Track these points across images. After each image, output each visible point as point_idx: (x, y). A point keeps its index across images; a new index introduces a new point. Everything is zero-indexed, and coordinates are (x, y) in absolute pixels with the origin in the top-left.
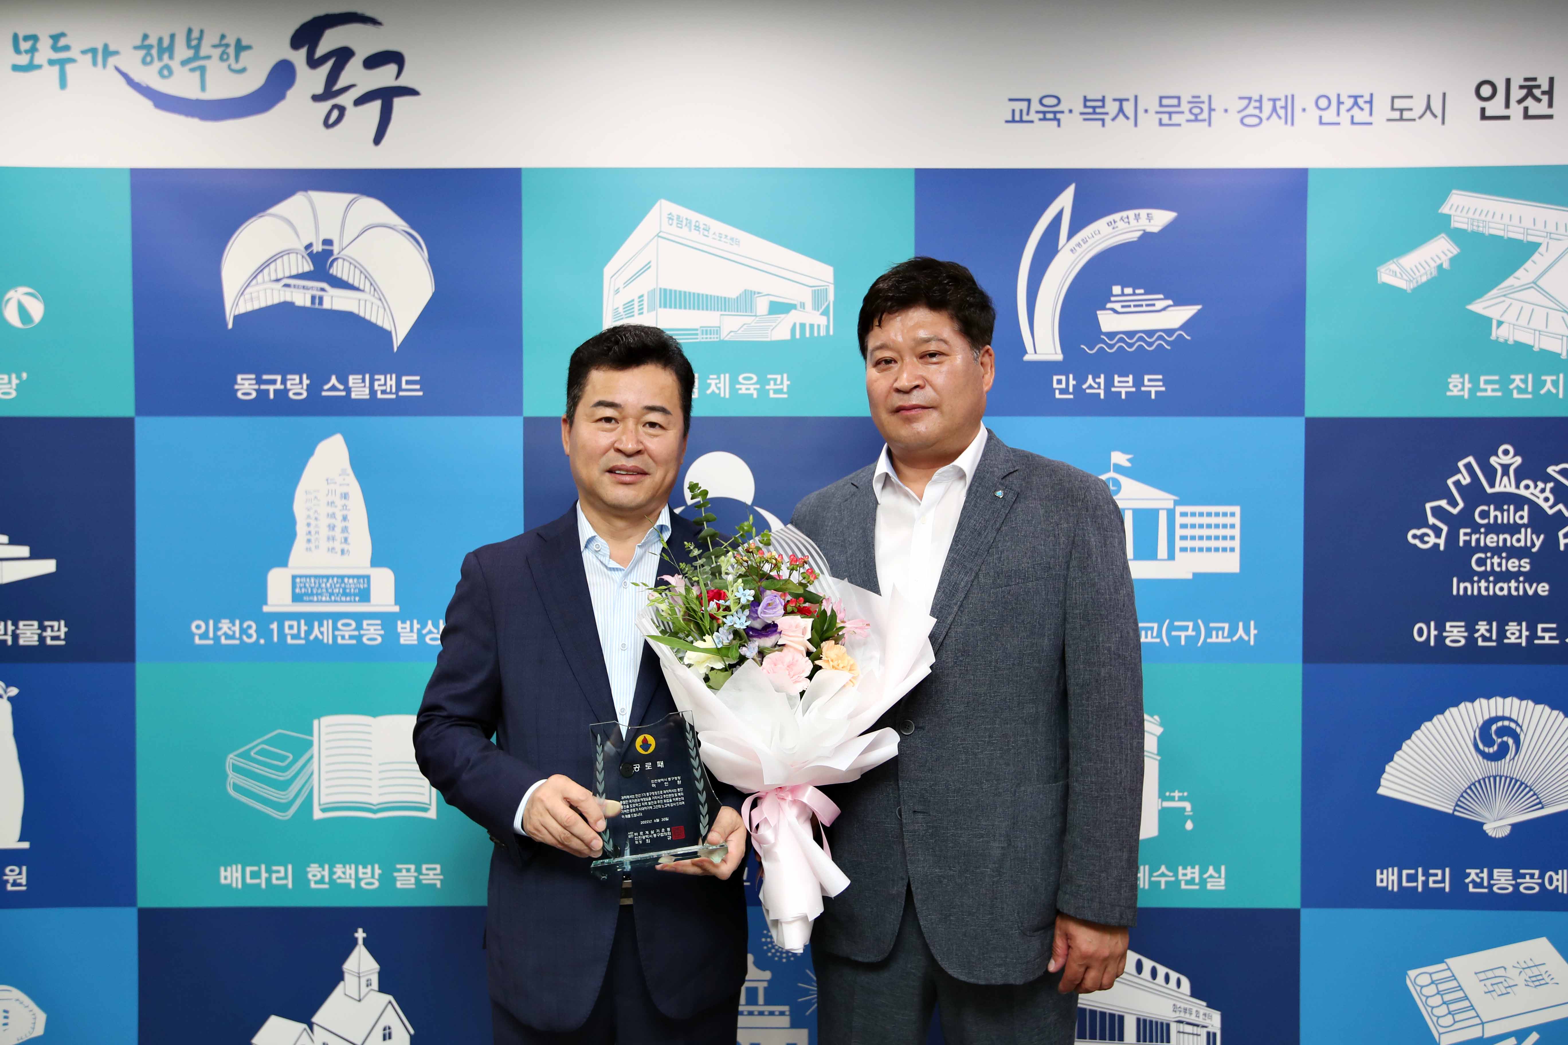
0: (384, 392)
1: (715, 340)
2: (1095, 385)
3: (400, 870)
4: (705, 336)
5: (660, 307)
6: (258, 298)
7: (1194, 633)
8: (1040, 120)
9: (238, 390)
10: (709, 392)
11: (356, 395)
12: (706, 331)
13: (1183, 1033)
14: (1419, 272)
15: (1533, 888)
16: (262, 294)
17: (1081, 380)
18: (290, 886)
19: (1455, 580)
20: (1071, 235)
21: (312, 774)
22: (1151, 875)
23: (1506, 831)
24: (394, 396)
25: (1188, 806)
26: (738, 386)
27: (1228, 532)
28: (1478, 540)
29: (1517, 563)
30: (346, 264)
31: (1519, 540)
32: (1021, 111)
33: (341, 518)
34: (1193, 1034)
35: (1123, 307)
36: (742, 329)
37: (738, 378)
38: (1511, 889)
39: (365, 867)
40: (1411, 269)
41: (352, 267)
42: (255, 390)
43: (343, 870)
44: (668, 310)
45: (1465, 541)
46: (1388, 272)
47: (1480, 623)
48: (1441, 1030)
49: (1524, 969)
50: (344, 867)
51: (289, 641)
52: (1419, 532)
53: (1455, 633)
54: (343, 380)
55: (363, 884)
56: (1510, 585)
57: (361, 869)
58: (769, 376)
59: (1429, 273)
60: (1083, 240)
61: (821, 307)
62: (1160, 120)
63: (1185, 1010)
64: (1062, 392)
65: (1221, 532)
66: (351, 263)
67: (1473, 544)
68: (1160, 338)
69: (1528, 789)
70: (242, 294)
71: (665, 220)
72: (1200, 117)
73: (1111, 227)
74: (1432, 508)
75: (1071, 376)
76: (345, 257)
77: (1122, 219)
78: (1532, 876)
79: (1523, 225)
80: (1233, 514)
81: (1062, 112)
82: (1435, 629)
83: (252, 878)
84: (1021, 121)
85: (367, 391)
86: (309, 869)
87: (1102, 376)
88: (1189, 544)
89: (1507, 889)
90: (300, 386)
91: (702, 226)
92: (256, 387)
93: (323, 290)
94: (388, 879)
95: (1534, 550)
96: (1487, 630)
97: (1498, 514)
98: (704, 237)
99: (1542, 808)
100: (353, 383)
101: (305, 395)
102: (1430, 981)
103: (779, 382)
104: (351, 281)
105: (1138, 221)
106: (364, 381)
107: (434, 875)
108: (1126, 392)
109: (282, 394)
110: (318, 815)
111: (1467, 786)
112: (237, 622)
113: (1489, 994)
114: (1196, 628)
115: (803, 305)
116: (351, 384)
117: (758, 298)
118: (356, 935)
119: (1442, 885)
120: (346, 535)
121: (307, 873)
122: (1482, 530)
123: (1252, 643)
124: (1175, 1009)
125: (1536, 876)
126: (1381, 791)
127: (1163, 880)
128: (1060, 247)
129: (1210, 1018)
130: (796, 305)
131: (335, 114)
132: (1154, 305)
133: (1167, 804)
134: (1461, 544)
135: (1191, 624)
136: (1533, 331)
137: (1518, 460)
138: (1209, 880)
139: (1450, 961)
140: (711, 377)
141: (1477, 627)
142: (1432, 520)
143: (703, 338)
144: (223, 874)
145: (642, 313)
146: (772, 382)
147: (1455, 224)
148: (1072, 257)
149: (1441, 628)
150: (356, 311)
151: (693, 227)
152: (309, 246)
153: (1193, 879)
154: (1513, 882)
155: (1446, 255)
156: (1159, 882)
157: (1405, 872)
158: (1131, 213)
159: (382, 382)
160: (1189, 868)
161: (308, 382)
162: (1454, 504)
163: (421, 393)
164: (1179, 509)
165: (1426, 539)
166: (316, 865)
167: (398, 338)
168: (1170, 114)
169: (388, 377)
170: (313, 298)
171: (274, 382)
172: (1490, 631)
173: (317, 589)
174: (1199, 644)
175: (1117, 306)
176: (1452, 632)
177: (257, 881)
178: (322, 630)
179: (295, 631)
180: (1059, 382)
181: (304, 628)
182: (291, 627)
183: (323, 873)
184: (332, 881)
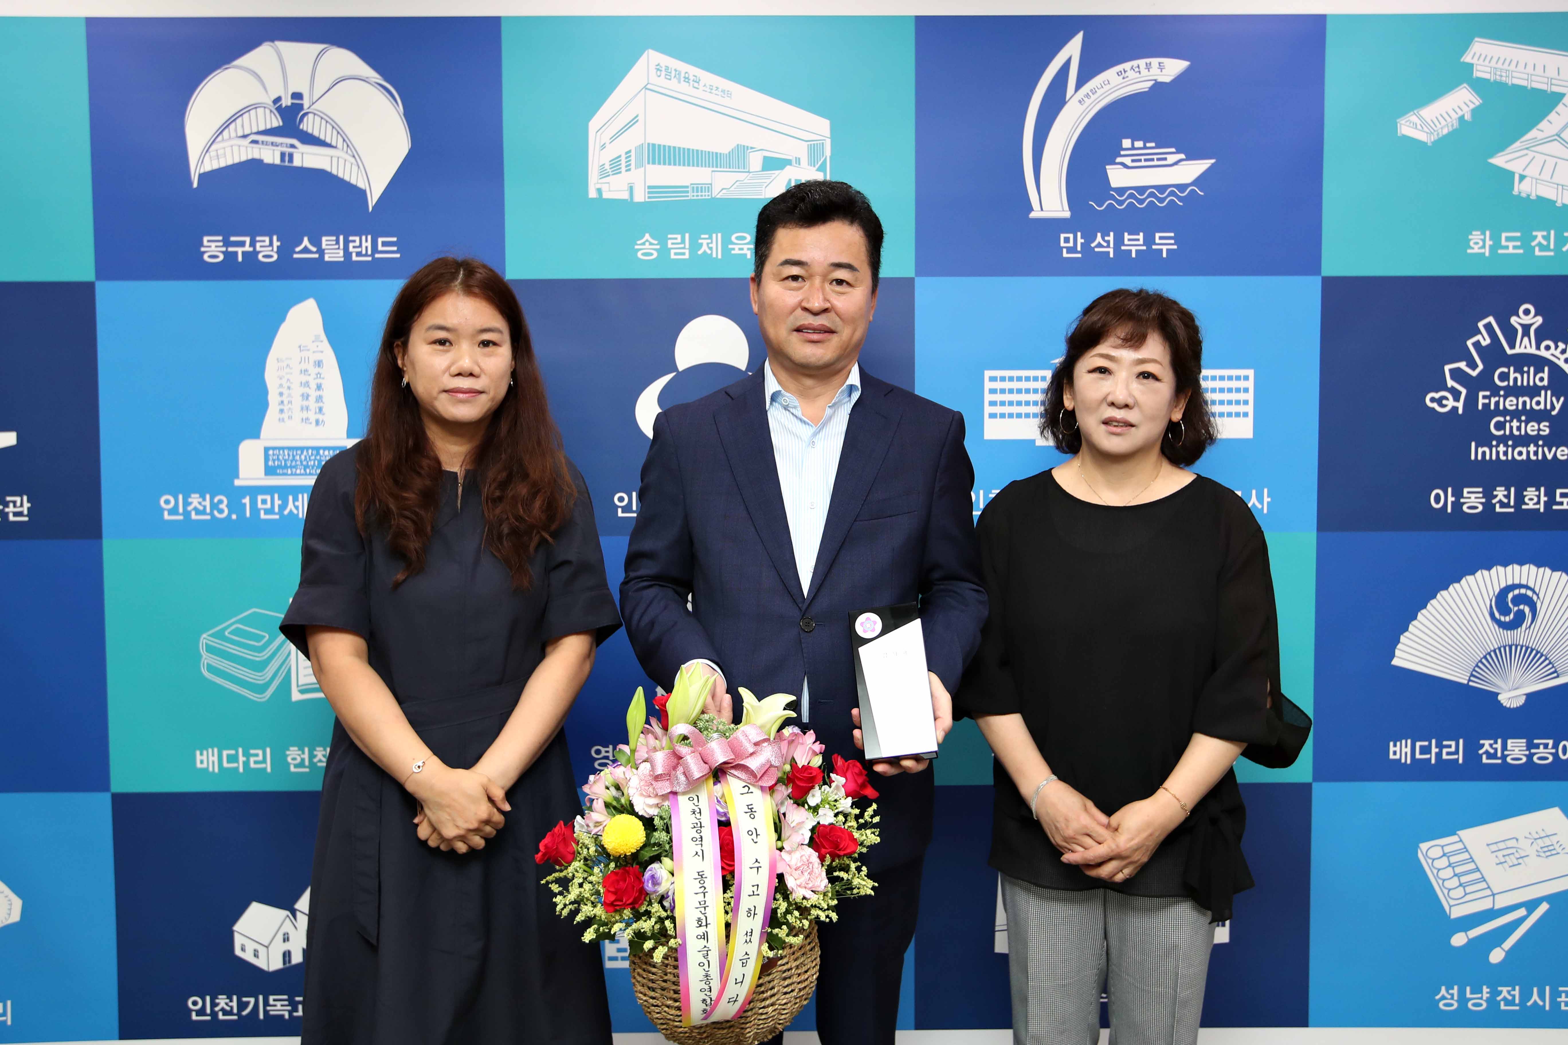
0: (359, 254)
1: (707, 197)
2: (1105, 244)
5: (649, 163)
9: (204, 252)
10: (700, 252)
11: (329, 257)
12: (697, 188)
14: (1440, 124)
15: (1547, 758)
16: (228, 150)
17: (1089, 238)
18: (268, 769)
19: (1473, 444)
20: (1078, 86)
23: (1521, 701)
24: (370, 259)
26: (730, 246)
28: (1497, 404)
29: (1536, 427)
30: (317, 119)
31: (1538, 403)
33: (316, 387)
35: (1133, 161)
36: (735, 186)
37: (730, 238)
38: (1524, 759)
40: (1432, 121)
41: (324, 122)
42: (223, 252)
44: (656, 166)
45: (1484, 404)
46: (1408, 124)
47: (1498, 489)
49: (1535, 839)
51: (263, 516)
52: (1437, 395)
53: (1473, 499)
54: (316, 242)
56: (1529, 449)
59: (1450, 125)
60: (1091, 90)
64: (1070, 250)
66: (322, 118)
67: (1492, 407)
68: (1172, 193)
69: (1543, 658)
71: (653, 71)
73: (1122, 77)
74: (1451, 370)
75: (1079, 234)
78: (1546, 746)
79: (1546, 75)
80: (1246, 378)
82: (1453, 496)
83: (229, 761)
85: (341, 253)
86: (288, 752)
87: (1112, 234)
89: (1520, 759)
90: (270, 248)
91: (691, 78)
92: (224, 249)
93: (293, 146)
95: (1554, 413)
96: (1505, 496)
97: (1518, 376)
99: (1558, 676)
100: (327, 245)
101: (275, 257)
102: (1441, 854)
104: (322, 137)
105: (1149, 71)
106: (338, 242)
108: (1137, 251)
109: (251, 256)
111: (1482, 656)
112: (208, 497)
113: (1500, 865)
115: (798, 160)
116: (324, 246)
117: (751, 154)
119: (1455, 757)
121: (286, 756)
122: (1502, 393)
123: (1265, 510)
125: (1550, 746)
126: (1396, 662)
128: (1067, 99)
132: (1165, 159)
134: (1480, 407)
136: (1556, 186)
137: (1539, 320)
139: (1463, 833)
140: (703, 236)
141: (1495, 493)
142: (1450, 383)
143: (693, 196)
144: (198, 757)
145: (629, 170)
147: (1477, 74)
148: (1081, 108)
149: (1458, 494)
150: (328, 169)
151: (682, 79)
152: (278, 100)
154: (1527, 753)
157: (1418, 744)
158: (1142, 62)
159: (357, 244)
161: (279, 244)
162: (1473, 366)
163: (398, 255)
165: (1444, 402)
166: (295, 748)
167: (373, 197)
169: (364, 238)
170: (283, 155)
171: (242, 244)
172: (1508, 496)
173: (292, 461)
175: (1127, 161)
176: (1470, 498)
177: (235, 765)
178: (296, 503)
179: (269, 506)
180: (1067, 240)
181: (277, 502)
182: (264, 502)
183: (303, 756)
184: (312, 765)
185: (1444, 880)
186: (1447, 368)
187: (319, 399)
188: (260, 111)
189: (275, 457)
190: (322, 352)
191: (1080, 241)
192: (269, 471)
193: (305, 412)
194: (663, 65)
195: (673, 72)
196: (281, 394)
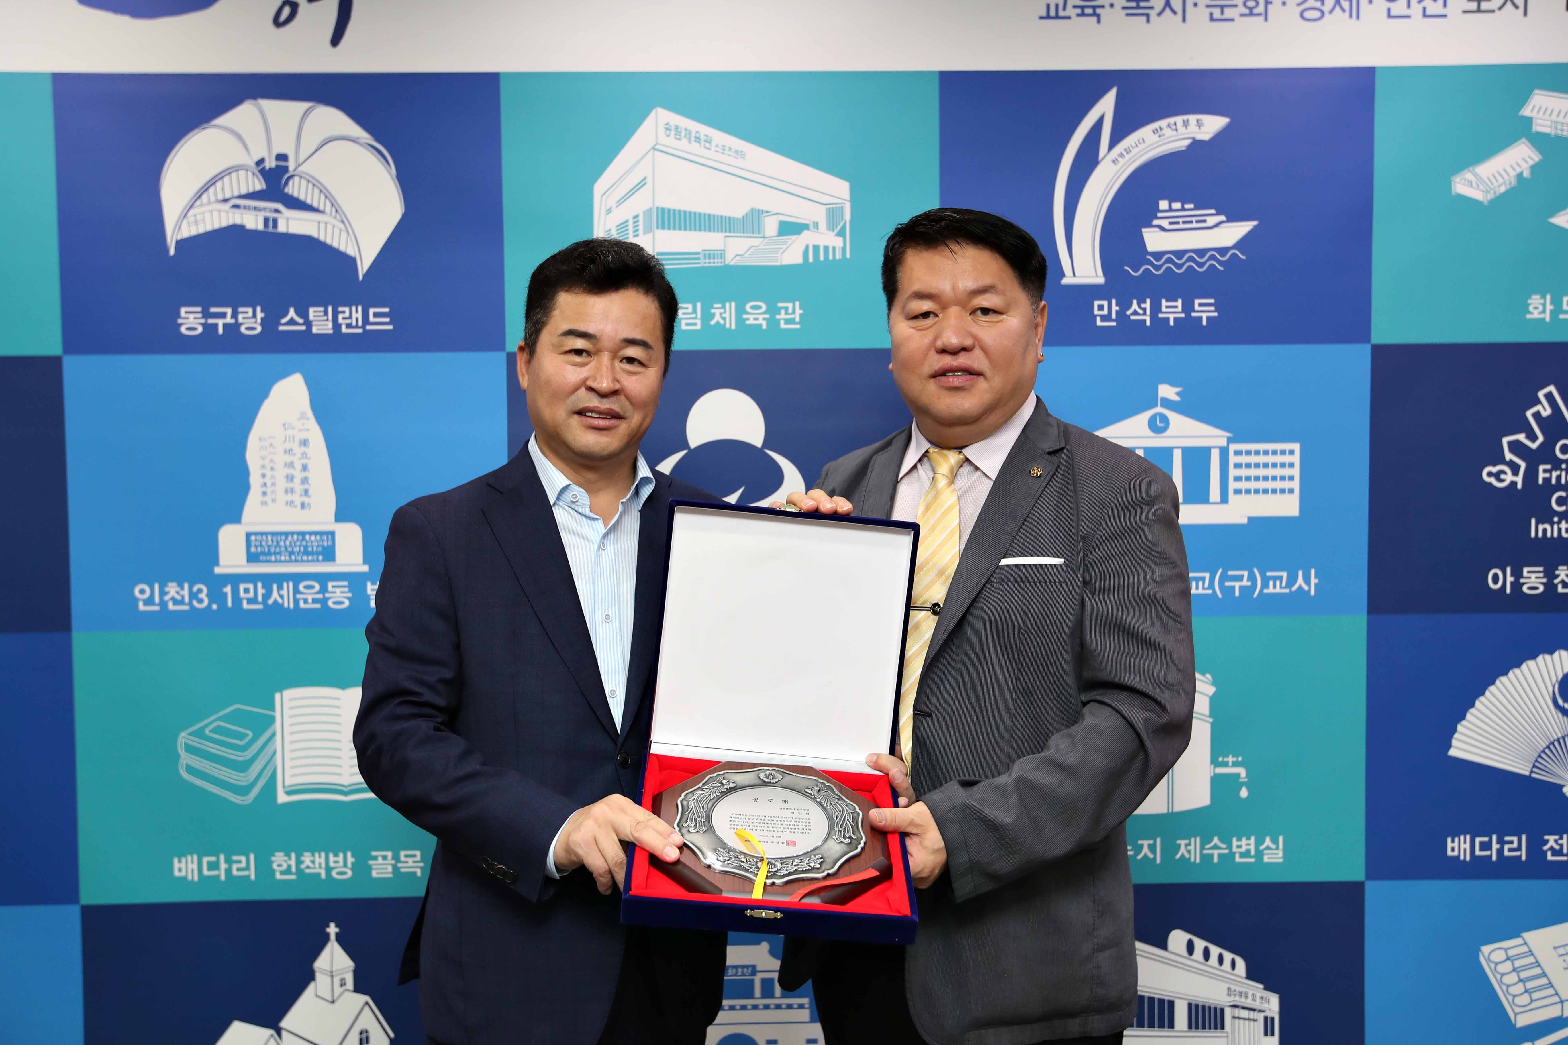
0: (349, 326)
1: (719, 264)
2: (1141, 311)
3: (376, 858)
4: (707, 261)
5: (658, 228)
6: (204, 221)
7: (1249, 584)
8: (1078, 15)
9: (181, 324)
10: (713, 322)
11: (317, 329)
12: (709, 254)
13: (1239, 1018)
14: (1497, 181)
16: (207, 215)
17: (1124, 305)
18: (253, 877)
22: (1202, 848)
24: (360, 331)
25: (1242, 771)
26: (745, 316)
28: (1559, 478)
30: (304, 182)
32: (1057, 6)
34: (1249, 1019)
35: (1171, 223)
36: (749, 252)
37: (745, 306)
39: (336, 855)
40: (1488, 179)
41: (310, 186)
42: (202, 324)
43: (312, 858)
46: (1463, 181)
47: (1561, 568)
48: (1517, 1010)
50: (313, 855)
51: (245, 605)
52: (1494, 469)
53: (1533, 579)
54: (303, 314)
55: (334, 874)
57: (332, 858)
58: (780, 305)
59: (1507, 183)
60: (1126, 150)
62: (1211, 14)
63: (1241, 993)
64: (1104, 318)
67: (1554, 481)
68: (1213, 257)
70: (185, 216)
72: (1255, 11)
73: (1157, 135)
75: (1114, 302)
76: (302, 175)
77: (1169, 126)
80: (1292, 452)
81: (1103, 7)
82: (1512, 575)
83: (209, 869)
84: (1057, 17)
85: (330, 325)
86: (273, 858)
87: (1148, 301)
90: (253, 320)
91: (703, 138)
92: (203, 321)
93: (277, 211)
94: (362, 868)
98: (707, 150)
100: (314, 316)
101: (259, 329)
102: (1504, 957)
103: (790, 311)
104: (309, 201)
106: (326, 313)
107: (414, 862)
108: (1174, 319)
109: (233, 328)
110: (282, 798)
112: (186, 586)
114: (1252, 578)
115: (816, 225)
116: (311, 317)
117: (766, 218)
119: (1517, 853)
120: (306, 486)
121: (272, 862)
123: (1312, 593)
124: (1230, 992)
126: (1452, 752)
127: (1216, 853)
129: (1268, 1002)
131: (287, 11)
132: (1205, 221)
135: (1246, 573)
138: (1266, 852)
139: (1528, 936)
140: (716, 306)
141: (1557, 572)
143: (705, 263)
144: (176, 865)
146: (783, 311)
147: (1537, 128)
148: (1115, 168)
149: (1518, 574)
150: (315, 235)
151: (693, 139)
152: (261, 162)
153: (1248, 851)
155: (1527, 162)
156: (1212, 855)
157: (1478, 840)
158: (1179, 119)
159: (347, 314)
161: (263, 315)
163: (390, 327)
164: (1233, 447)
165: (1502, 476)
166: (281, 854)
168: (1222, 7)
169: (354, 308)
170: (266, 220)
171: (223, 315)
173: (275, 547)
174: (1255, 595)
175: (1165, 223)
176: (1530, 578)
177: (215, 873)
178: (281, 592)
179: (251, 595)
180: (1101, 308)
181: (261, 591)
182: (247, 591)
183: (289, 862)
184: (299, 872)
187: (305, 480)
188: (242, 173)
189: (258, 543)
190: (308, 430)
191: (1115, 308)
192: (252, 558)
193: (289, 495)
194: (672, 124)
195: (683, 132)
196: (264, 476)
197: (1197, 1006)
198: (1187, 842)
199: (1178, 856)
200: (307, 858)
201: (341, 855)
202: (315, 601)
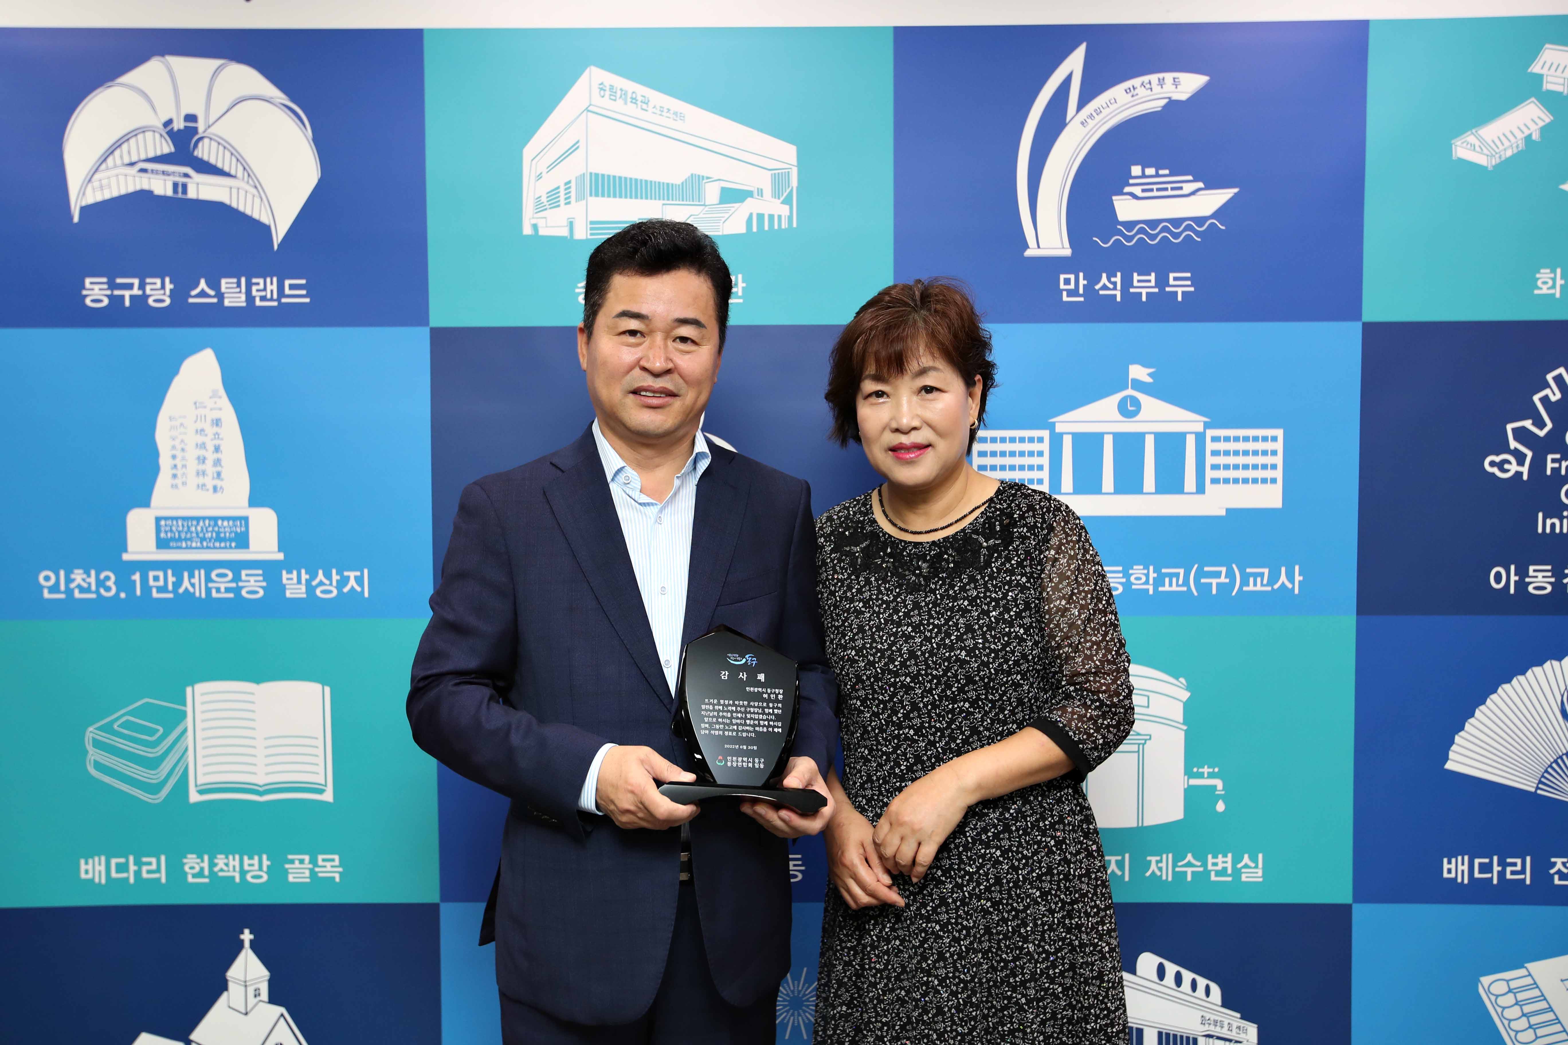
0: (263, 299)
2: (1110, 285)
3: (292, 862)
5: (591, 195)
6: (109, 186)
7: (1227, 580)
9: (86, 296)
11: (230, 302)
16: (113, 181)
17: (1092, 279)
18: (163, 880)
19: (1540, 515)
20: (1081, 106)
21: (186, 749)
22: (1175, 865)
24: (275, 304)
25: (1219, 783)
27: (1269, 460)
30: (214, 144)
35: (1143, 191)
39: (251, 858)
40: (1493, 141)
41: (221, 148)
42: (108, 296)
43: (226, 861)
44: (600, 199)
46: (1465, 145)
50: (227, 858)
51: (155, 594)
52: (1497, 459)
53: (1540, 579)
54: (215, 284)
55: (249, 877)
57: (246, 860)
59: (1514, 145)
61: (782, 195)
64: (1070, 293)
65: (1260, 460)
66: (219, 143)
70: (90, 180)
73: (1130, 94)
74: (1513, 430)
75: (1081, 275)
76: (212, 136)
82: (1516, 575)
83: (117, 872)
85: (243, 297)
86: (185, 861)
87: (1119, 274)
88: (1221, 474)
90: (162, 292)
91: (640, 98)
92: (109, 292)
93: (186, 175)
94: (278, 871)
100: (227, 288)
101: (168, 301)
102: (1507, 989)
104: (220, 165)
106: (239, 285)
107: (332, 867)
108: (1147, 294)
109: (140, 301)
110: (194, 797)
111: (1552, 760)
112: (93, 573)
114: (1230, 574)
115: (760, 192)
116: (223, 290)
118: (242, 937)
119: (1522, 877)
120: (219, 469)
121: (184, 864)
123: (1297, 591)
124: (1204, 1021)
126: (1449, 766)
127: (1189, 870)
128: (1068, 120)
130: (752, 191)
132: (1181, 188)
133: (1194, 782)
134: (1549, 472)
135: (1224, 570)
138: (1243, 870)
139: (1532, 966)
141: (1566, 571)
142: (1513, 444)
144: (83, 867)
145: (569, 203)
147: (1547, 86)
149: (1522, 573)
150: (227, 202)
151: (629, 100)
152: (169, 122)
153: (1225, 869)
155: (1536, 124)
156: (1186, 872)
157: (1477, 861)
159: (261, 286)
160: (1220, 856)
161: (172, 286)
162: (1541, 424)
163: (307, 300)
164: (1210, 433)
165: (1506, 466)
166: (194, 856)
167: (279, 233)
169: (268, 280)
170: (175, 185)
171: (130, 286)
173: (186, 533)
174: (1234, 593)
175: (1137, 191)
176: (1536, 577)
177: (124, 875)
178: (193, 581)
179: (161, 583)
180: (1067, 282)
181: (171, 579)
182: (156, 579)
183: (202, 865)
184: (212, 874)
185: (1510, 1021)
186: (1509, 427)
187: (217, 462)
188: (149, 135)
189: (168, 528)
190: (220, 409)
192: (162, 544)
193: (201, 477)
194: (607, 84)
195: (619, 93)
196: (174, 457)
197: (1168, 1035)
198: (1158, 858)
199: (1148, 874)
200: (220, 861)
201: (256, 858)
202: (228, 590)
